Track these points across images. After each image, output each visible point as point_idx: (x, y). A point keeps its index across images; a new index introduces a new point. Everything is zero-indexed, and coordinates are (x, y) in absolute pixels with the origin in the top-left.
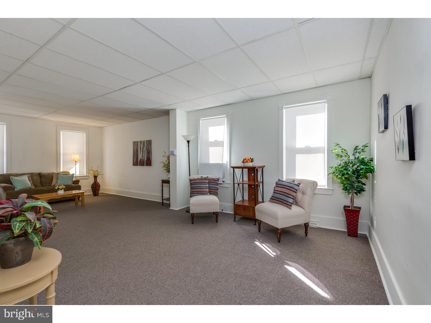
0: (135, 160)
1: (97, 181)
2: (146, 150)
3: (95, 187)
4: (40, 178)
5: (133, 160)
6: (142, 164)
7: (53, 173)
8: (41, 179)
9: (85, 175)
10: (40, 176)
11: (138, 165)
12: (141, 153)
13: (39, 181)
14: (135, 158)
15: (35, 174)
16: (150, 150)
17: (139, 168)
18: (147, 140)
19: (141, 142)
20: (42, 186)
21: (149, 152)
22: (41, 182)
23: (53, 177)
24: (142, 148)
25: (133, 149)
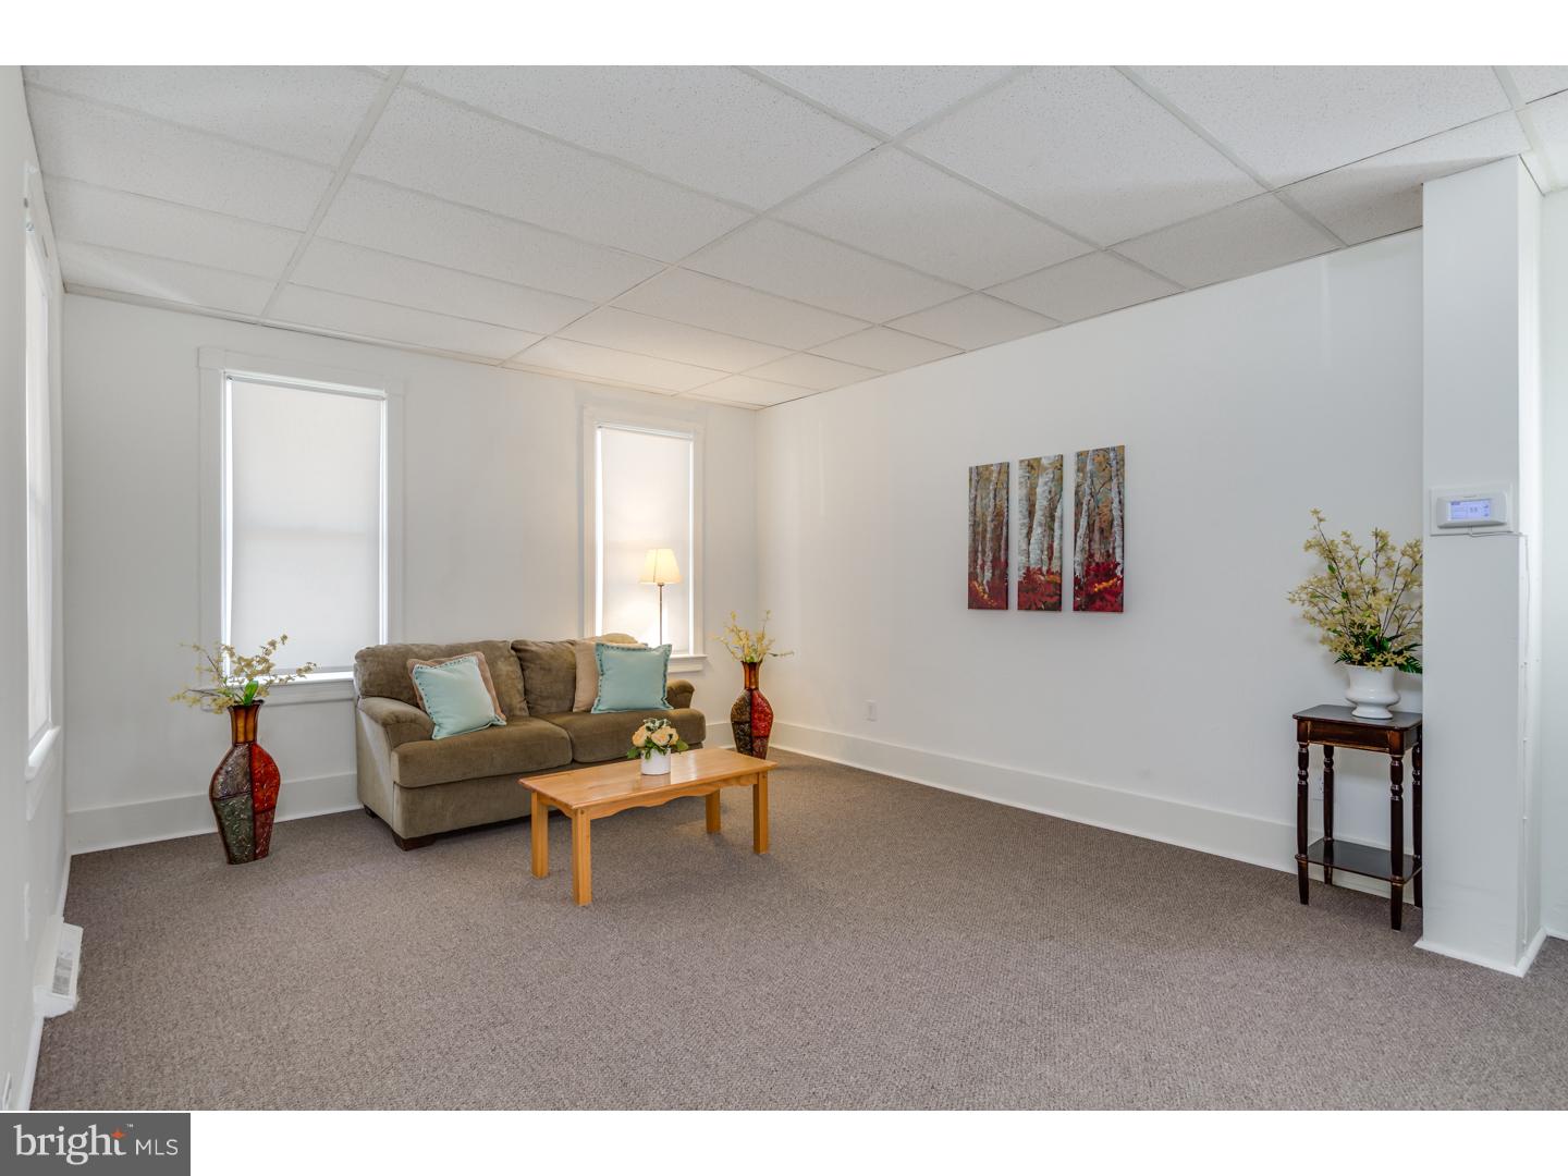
0: (988, 575)
1: (757, 689)
2: (1078, 514)
3: (751, 722)
4: (523, 670)
5: (973, 576)
6: (1040, 595)
7: (572, 643)
8: (527, 672)
9: (691, 654)
10: (520, 659)
11: (1004, 606)
12: (1037, 531)
13: (520, 686)
14: (988, 565)
15: (499, 648)
16: (1116, 513)
17: (1014, 622)
18: (1091, 446)
19: (1032, 466)
20: (533, 712)
21: (1103, 527)
22: (526, 692)
23: (574, 667)
24: (1041, 503)
25: (974, 513)
